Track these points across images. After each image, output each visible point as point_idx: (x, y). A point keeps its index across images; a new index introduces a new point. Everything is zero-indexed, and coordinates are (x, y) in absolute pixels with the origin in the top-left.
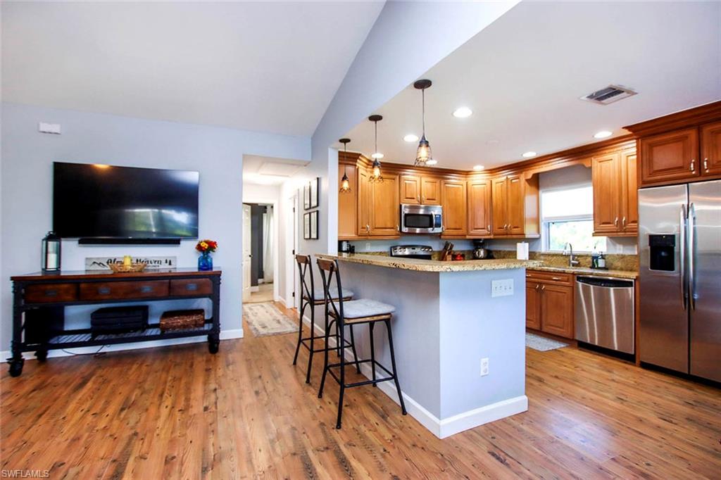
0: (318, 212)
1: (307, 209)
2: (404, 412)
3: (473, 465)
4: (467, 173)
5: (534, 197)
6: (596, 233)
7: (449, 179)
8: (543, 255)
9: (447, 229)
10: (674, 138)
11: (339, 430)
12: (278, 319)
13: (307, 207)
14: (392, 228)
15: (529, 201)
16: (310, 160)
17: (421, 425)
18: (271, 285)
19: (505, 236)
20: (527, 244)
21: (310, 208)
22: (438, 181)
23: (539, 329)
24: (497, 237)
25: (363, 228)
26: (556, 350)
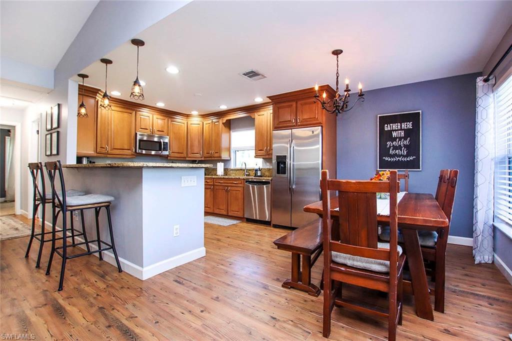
0: (58, 132)
1: (48, 131)
2: (120, 270)
3: (161, 289)
4: (188, 116)
5: (228, 134)
6: (257, 156)
7: (176, 118)
8: (232, 170)
9: (173, 152)
10: (287, 106)
11: (60, 292)
12: (16, 227)
13: (49, 127)
14: (129, 150)
15: (224, 137)
16: (53, 88)
17: (131, 276)
18: (13, 203)
19: (210, 159)
20: (223, 164)
21: (51, 129)
22: (167, 119)
23: (226, 214)
24: (206, 159)
25: (101, 148)
26: (234, 225)
